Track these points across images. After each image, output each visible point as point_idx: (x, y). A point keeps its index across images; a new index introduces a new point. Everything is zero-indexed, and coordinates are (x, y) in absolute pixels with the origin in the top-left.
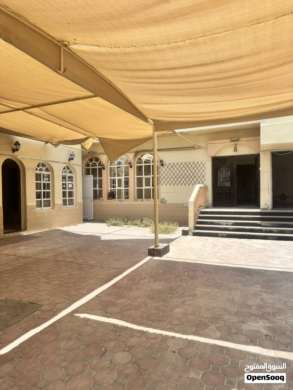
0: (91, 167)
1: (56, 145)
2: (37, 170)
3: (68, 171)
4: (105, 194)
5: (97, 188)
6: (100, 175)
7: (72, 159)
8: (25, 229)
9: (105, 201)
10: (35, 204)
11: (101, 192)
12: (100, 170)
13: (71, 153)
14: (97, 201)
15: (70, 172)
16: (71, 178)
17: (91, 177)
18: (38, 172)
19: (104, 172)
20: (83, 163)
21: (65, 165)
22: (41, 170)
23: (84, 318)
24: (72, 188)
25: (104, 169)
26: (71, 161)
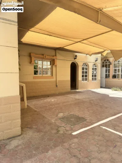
0: (105, 64)
1: (91, 55)
2: (82, 66)
3: (95, 66)
4: (111, 76)
5: (107, 73)
6: (109, 67)
7: (97, 61)
8: (78, 89)
9: (111, 79)
10: (81, 79)
11: (109, 75)
12: (109, 65)
13: (96, 58)
14: (107, 79)
15: (96, 66)
16: (96, 69)
17: (105, 68)
18: (83, 67)
19: (111, 66)
20: (101, 62)
21: (94, 63)
22: (84, 66)
23: (105, 129)
24: (96, 73)
25: (111, 64)
26: (97, 62)
